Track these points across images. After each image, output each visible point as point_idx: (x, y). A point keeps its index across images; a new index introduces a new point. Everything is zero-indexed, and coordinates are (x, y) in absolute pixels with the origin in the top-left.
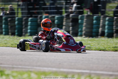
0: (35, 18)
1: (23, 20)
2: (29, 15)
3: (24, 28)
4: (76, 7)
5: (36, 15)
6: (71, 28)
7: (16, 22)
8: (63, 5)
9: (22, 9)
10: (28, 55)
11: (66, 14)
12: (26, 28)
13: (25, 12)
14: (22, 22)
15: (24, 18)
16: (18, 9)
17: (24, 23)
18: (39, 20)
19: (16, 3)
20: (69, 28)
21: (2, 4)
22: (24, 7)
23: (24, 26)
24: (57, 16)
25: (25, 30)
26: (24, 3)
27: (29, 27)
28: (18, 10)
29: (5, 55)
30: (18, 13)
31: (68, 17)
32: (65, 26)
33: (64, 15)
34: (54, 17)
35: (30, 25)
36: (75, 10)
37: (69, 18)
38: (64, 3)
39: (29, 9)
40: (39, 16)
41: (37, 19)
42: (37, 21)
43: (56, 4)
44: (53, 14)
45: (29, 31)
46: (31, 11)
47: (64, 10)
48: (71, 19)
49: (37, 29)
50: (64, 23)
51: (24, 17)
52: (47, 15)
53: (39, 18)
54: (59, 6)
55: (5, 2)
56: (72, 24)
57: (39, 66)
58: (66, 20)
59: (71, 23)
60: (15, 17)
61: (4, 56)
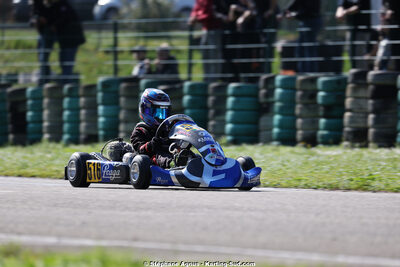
0: (249, 85)
1: (210, 91)
2: (230, 75)
3: (213, 119)
4: (387, 46)
5: (252, 75)
6: (371, 117)
7: (186, 99)
8: (344, 39)
9: (206, 55)
10: (227, 209)
11: (353, 71)
12: (220, 118)
13: (215, 64)
14: (206, 96)
15: (213, 85)
16: (191, 52)
17: (211, 99)
18: (263, 92)
19: (186, 34)
20: (366, 117)
21: (138, 38)
22: (211, 47)
23: (212, 112)
24: (322, 79)
25: (214, 126)
26: (212, 32)
27: (229, 115)
28: (190, 57)
29: (148, 209)
30: (190, 66)
31: (360, 81)
32: (350, 110)
33: (349, 72)
34: (314, 80)
35: (233, 109)
36: (385, 58)
37: (366, 85)
38: (348, 35)
39: (228, 55)
40: (264, 77)
41: (258, 89)
42: (256, 96)
43: (319, 38)
44: (312, 71)
45: (229, 127)
46: (236, 61)
47: (346, 58)
48: (371, 87)
49: (256, 123)
50: (348, 102)
51: (214, 80)
52: (290, 74)
53: (261, 83)
54: (330, 43)
55: (146, 31)
56: (374, 105)
57: (264, 247)
58: (355, 90)
59: (371, 102)
60: (181, 82)
61: (143, 213)
